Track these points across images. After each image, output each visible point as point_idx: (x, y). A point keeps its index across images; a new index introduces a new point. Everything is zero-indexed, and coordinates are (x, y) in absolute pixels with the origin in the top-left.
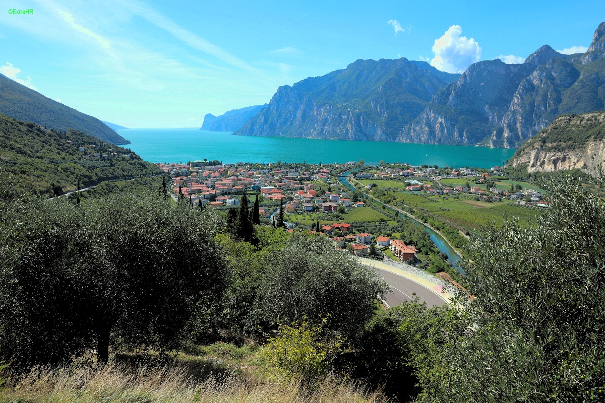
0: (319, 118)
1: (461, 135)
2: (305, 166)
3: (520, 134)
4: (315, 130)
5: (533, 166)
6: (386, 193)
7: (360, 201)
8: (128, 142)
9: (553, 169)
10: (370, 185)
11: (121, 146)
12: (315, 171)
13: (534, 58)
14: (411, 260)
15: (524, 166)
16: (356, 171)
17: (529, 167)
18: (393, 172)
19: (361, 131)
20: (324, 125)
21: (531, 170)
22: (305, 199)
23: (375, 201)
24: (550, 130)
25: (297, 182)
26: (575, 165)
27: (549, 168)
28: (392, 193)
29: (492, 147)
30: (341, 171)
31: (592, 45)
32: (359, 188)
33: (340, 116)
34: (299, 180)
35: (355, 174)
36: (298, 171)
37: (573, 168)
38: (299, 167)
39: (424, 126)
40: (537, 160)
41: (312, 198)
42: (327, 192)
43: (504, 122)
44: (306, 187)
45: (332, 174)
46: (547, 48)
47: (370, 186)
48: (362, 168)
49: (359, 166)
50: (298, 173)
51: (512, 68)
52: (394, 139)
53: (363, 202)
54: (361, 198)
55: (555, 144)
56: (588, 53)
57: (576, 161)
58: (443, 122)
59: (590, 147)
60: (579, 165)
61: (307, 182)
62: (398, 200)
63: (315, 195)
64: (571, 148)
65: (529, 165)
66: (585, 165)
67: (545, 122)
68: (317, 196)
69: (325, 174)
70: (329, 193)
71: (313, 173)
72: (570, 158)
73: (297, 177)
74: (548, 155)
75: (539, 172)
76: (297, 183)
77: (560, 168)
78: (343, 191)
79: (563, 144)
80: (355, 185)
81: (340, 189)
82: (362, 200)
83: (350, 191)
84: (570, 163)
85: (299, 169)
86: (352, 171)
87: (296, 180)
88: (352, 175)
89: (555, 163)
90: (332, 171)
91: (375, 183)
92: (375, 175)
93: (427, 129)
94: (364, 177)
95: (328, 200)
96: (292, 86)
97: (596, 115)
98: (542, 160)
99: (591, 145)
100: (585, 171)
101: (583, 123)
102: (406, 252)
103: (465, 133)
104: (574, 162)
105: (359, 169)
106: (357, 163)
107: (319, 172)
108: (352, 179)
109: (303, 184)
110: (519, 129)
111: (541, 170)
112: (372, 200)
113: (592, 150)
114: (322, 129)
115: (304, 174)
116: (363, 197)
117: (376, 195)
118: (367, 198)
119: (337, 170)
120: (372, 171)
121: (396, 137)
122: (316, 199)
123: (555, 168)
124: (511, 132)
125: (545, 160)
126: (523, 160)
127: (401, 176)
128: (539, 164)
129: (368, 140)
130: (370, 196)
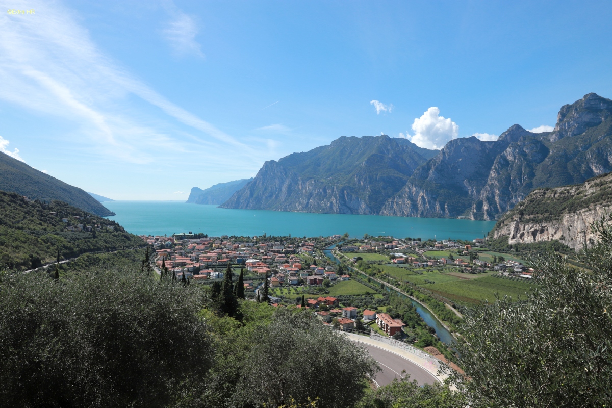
0: (304, 191)
1: (442, 208)
2: (290, 239)
3: (499, 206)
4: (300, 203)
5: (513, 238)
6: (371, 265)
7: (345, 274)
8: (113, 214)
9: (532, 241)
10: (355, 258)
11: (106, 218)
12: (301, 244)
13: (506, 136)
14: (398, 335)
15: (505, 238)
16: (341, 244)
17: (510, 239)
18: (378, 245)
19: (345, 205)
20: (309, 199)
21: (511, 242)
22: (290, 272)
23: (360, 274)
24: (526, 203)
25: (282, 255)
26: (553, 236)
27: (528, 239)
28: (376, 265)
29: (473, 219)
30: (326, 244)
31: (557, 124)
32: (344, 261)
33: (325, 190)
34: (284, 253)
35: (340, 247)
36: (283, 245)
37: (552, 239)
38: (285, 240)
39: (406, 200)
40: (517, 232)
41: (298, 271)
42: (312, 266)
43: (483, 195)
44: (292, 260)
45: (317, 248)
46: (518, 127)
47: (355, 260)
48: (346, 241)
49: (344, 239)
50: (283, 247)
51: (487, 144)
52: (378, 213)
53: (349, 275)
54: (346, 272)
55: (532, 216)
56: (554, 132)
57: (553, 232)
58: (425, 196)
59: (565, 219)
60: (557, 237)
61: (293, 255)
62: (383, 273)
63: (300, 268)
64: (549, 220)
65: (509, 237)
66: (562, 236)
67: (521, 195)
68: (303, 269)
69: (310, 247)
70: (315, 266)
71: (298, 247)
72: (547, 230)
73: (282, 250)
74: (526, 227)
75: (519, 244)
76: (282, 257)
77: (539, 239)
78: (329, 264)
79: (540, 216)
80: (340, 258)
81: (325, 262)
82: (347, 273)
83: (335, 263)
84: (548, 234)
85: (284, 242)
86: (337, 244)
87: (282, 253)
88: (337, 248)
89: (534, 234)
90: (317, 244)
91: (360, 256)
92: (360, 248)
93: (409, 202)
94: (350, 250)
95: (313, 273)
96: (277, 161)
97: (568, 188)
98: (522, 231)
99: (566, 217)
100: (562, 242)
101: (557, 196)
102: (393, 326)
103: (446, 206)
104: (551, 234)
105: (344, 242)
106: (342, 236)
107: (303, 245)
108: (338, 252)
109: (289, 257)
110: (498, 202)
111: (521, 241)
112: (357, 273)
113: (567, 221)
114: (307, 203)
115: (289, 248)
116: (348, 270)
117: (361, 268)
118: (352, 272)
119: (323, 243)
120: (358, 244)
121: (380, 210)
122: (301, 272)
123: (535, 239)
124: (490, 205)
125: (525, 232)
126: (504, 231)
127: (385, 248)
128: (518, 235)
129: (352, 214)
130: (356, 269)
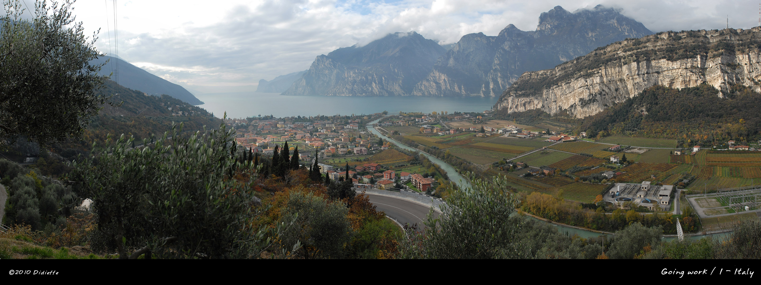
0: (350, 79)
1: (460, 89)
3: (501, 86)
4: (346, 88)
5: (511, 108)
7: (385, 144)
8: (202, 103)
9: (524, 110)
11: (197, 106)
13: (504, 33)
14: (428, 190)
15: (505, 109)
17: (509, 109)
19: (383, 88)
20: (353, 85)
21: (510, 111)
24: (519, 83)
26: (537, 106)
27: (521, 109)
29: (482, 95)
31: (539, 26)
33: (366, 77)
35: (380, 123)
37: (536, 108)
39: (431, 83)
40: (513, 104)
43: (489, 77)
46: (512, 26)
48: (385, 118)
50: (334, 125)
51: (491, 39)
55: (523, 92)
56: (537, 31)
57: (537, 103)
58: (446, 79)
59: (544, 93)
60: (539, 106)
61: (342, 131)
64: (534, 94)
65: (508, 108)
66: (543, 105)
67: (516, 77)
69: (356, 124)
70: (360, 140)
71: (346, 124)
72: (533, 101)
74: (520, 100)
77: (528, 109)
78: (371, 138)
79: (528, 92)
81: (368, 136)
84: (534, 104)
88: (378, 124)
89: (524, 105)
91: (396, 130)
93: (434, 84)
95: (359, 145)
96: (327, 55)
97: (545, 71)
98: (516, 103)
99: (545, 91)
100: (543, 109)
101: (539, 77)
102: (424, 183)
103: (462, 86)
104: (537, 104)
106: (381, 113)
107: (351, 123)
108: (378, 127)
110: (500, 82)
111: (516, 111)
113: (546, 95)
114: (353, 88)
119: (365, 120)
121: (411, 93)
122: (349, 144)
123: (525, 109)
124: (494, 84)
125: (519, 103)
126: (504, 104)
127: (417, 122)
128: (514, 106)
129: (389, 95)
